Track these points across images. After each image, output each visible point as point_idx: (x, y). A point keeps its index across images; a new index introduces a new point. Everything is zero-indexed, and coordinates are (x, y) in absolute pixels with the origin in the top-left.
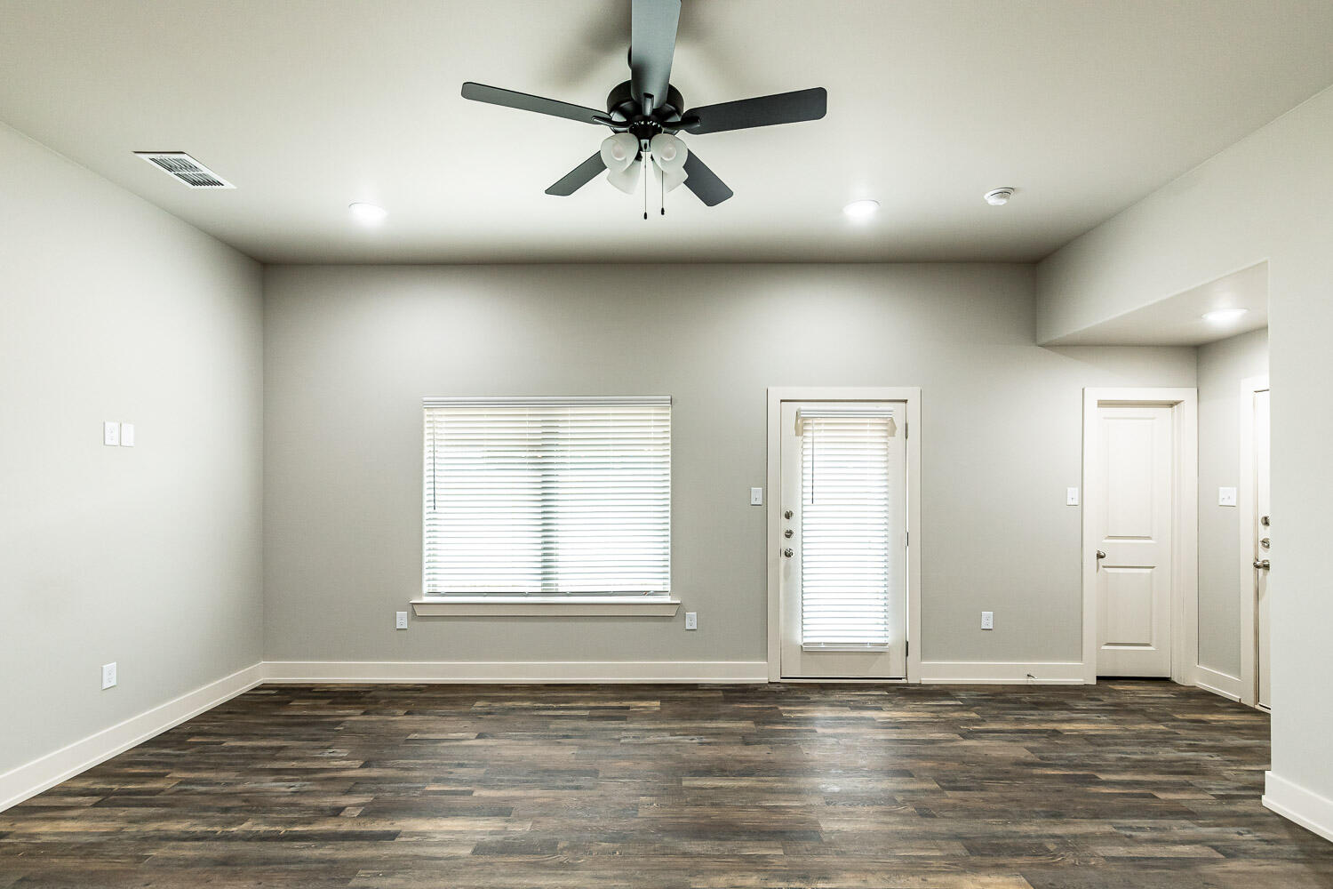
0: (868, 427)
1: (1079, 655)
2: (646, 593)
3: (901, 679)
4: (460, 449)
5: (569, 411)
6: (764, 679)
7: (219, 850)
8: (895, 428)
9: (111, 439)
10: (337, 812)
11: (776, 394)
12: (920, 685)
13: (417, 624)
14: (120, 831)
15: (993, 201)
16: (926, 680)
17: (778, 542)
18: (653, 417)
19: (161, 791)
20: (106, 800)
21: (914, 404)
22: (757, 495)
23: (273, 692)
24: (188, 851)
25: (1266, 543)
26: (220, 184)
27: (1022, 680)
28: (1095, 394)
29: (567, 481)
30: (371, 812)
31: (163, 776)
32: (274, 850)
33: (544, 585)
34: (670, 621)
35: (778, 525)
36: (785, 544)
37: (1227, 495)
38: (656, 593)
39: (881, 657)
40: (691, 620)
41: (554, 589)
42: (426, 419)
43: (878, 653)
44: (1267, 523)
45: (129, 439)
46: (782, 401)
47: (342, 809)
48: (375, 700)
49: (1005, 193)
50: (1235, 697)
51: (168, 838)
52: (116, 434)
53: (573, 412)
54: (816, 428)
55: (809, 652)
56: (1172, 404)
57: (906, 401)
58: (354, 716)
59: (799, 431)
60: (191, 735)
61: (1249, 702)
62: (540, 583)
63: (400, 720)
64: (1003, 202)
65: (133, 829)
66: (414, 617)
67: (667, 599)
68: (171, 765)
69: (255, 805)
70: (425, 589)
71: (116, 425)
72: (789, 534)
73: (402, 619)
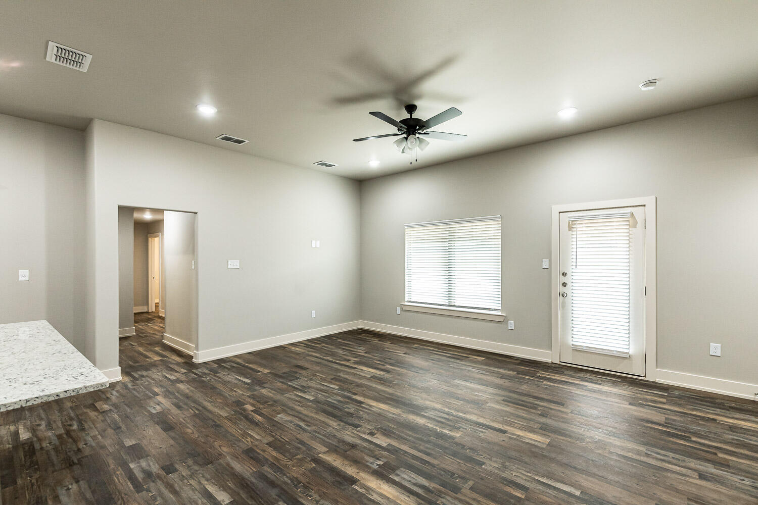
0: (615, 224)
2: (489, 309)
3: (641, 376)
4: (420, 244)
5: (457, 226)
6: (549, 361)
7: (319, 360)
8: (637, 223)
9: (314, 246)
10: (348, 360)
11: (556, 209)
12: (655, 382)
13: (403, 313)
14: (304, 352)
15: (644, 89)
16: (660, 380)
17: (558, 289)
18: (494, 226)
19: (317, 347)
20: (307, 346)
21: (651, 208)
22: (545, 263)
24: (313, 359)
26: (333, 165)
27: (749, 396)
30: (356, 363)
31: (320, 344)
32: (330, 364)
33: (449, 302)
34: (501, 324)
35: (559, 279)
36: (562, 289)
38: (495, 310)
40: (511, 324)
41: (453, 304)
42: (406, 232)
43: (625, 358)
45: (318, 246)
46: (560, 213)
47: (350, 360)
48: (385, 338)
49: (651, 82)
51: (312, 356)
52: (315, 244)
54: (578, 226)
55: (577, 350)
57: (645, 205)
58: (375, 341)
59: (570, 228)
60: (333, 337)
62: (448, 301)
63: (387, 344)
65: (307, 352)
66: (402, 310)
67: (499, 313)
68: (323, 342)
69: (333, 354)
70: (406, 300)
71: (315, 242)
72: (564, 285)
73: (399, 311)
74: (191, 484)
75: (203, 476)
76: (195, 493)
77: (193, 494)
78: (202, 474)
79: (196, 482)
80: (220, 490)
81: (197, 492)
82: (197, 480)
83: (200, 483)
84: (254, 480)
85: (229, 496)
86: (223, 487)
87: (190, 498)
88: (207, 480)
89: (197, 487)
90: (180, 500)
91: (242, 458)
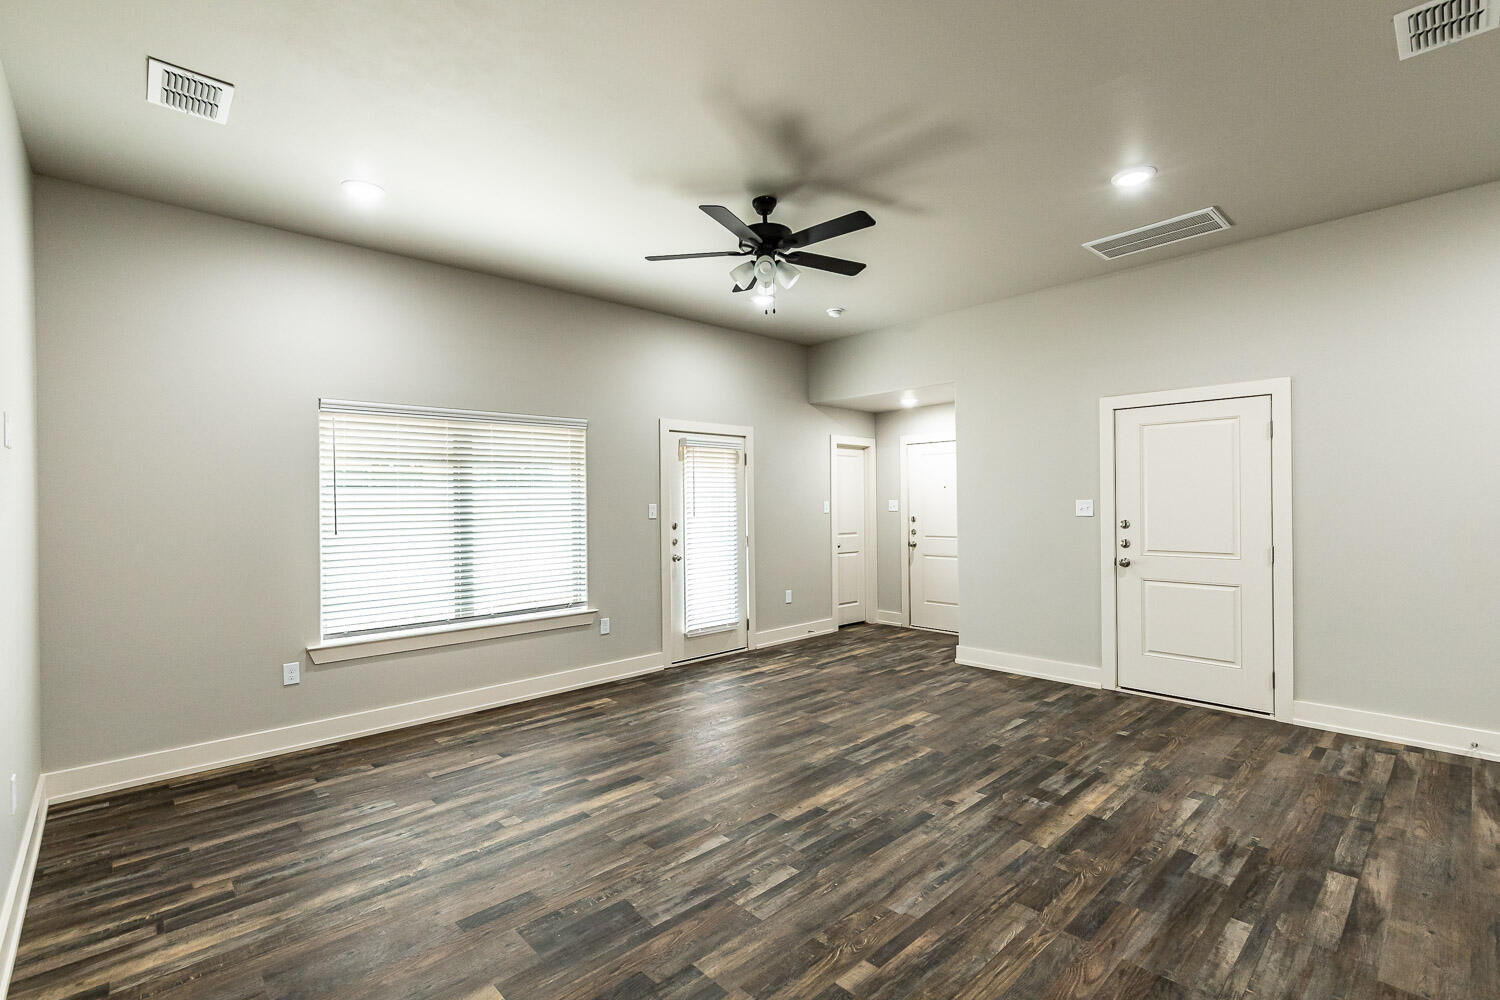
0: (725, 456)
1: (830, 614)
2: (567, 606)
3: (744, 648)
5: (491, 427)
6: (660, 667)
8: (740, 459)
11: (665, 425)
12: (757, 650)
13: (317, 673)
16: (760, 646)
17: (669, 551)
18: (570, 438)
21: (750, 438)
22: (652, 510)
23: (107, 804)
25: (914, 532)
27: (806, 635)
28: (838, 439)
29: (487, 500)
33: (459, 611)
34: (591, 628)
35: (668, 535)
36: (673, 551)
37: (893, 505)
38: (572, 605)
39: (734, 633)
40: (605, 628)
41: (474, 614)
42: (323, 425)
43: (731, 631)
44: (914, 521)
46: (669, 431)
49: (839, 312)
50: (898, 624)
53: (494, 429)
54: (693, 455)
55: (690, 638)
56: (864, 448)
57: (746, 437)
59: (681, 457)
61: (907, 626)
62: (455, 609)
64: (838, 316)
66: (310, 667)
67: (584, 609)
70: (323, 632)
72: (675, 543)
73: (292, 672)
74: (1250, 986)
75: (1212, 975)
76: (1264, 971)
77: (1269, 973)
78: (1206, 980)
79: (1235, 981)
80: (1226, 939)
81: (1260, 969)
82: (1228, 983)
83: (1232, 974)
84: (1166, 906)
85: (1228, 925)
86: (1214, 939)
87: (1281, 973)
88: (1217, 966)
89: (1246, 974)
90: (1298, 985)
91: (1110, 935)
